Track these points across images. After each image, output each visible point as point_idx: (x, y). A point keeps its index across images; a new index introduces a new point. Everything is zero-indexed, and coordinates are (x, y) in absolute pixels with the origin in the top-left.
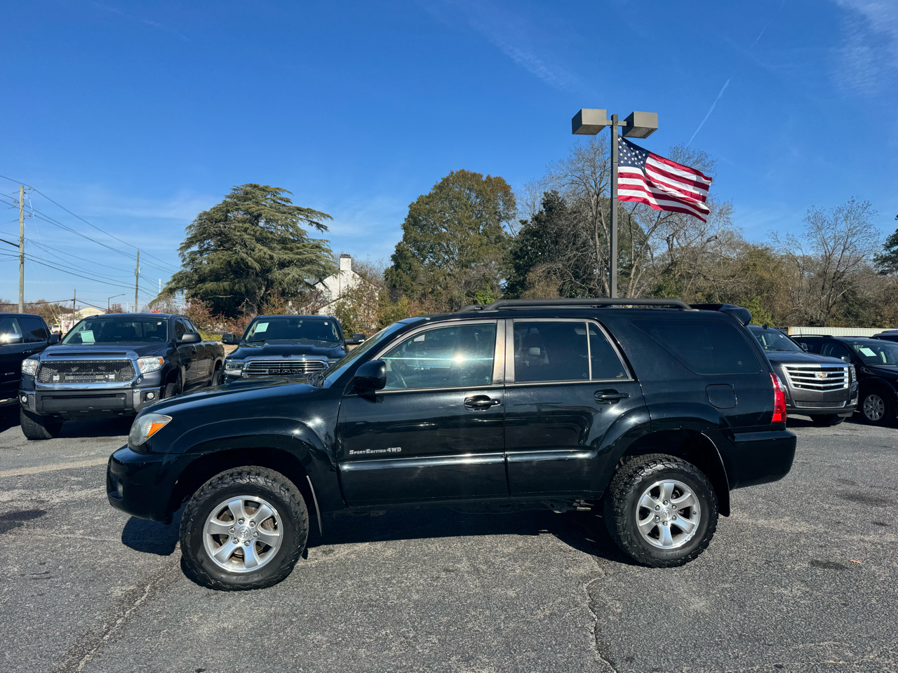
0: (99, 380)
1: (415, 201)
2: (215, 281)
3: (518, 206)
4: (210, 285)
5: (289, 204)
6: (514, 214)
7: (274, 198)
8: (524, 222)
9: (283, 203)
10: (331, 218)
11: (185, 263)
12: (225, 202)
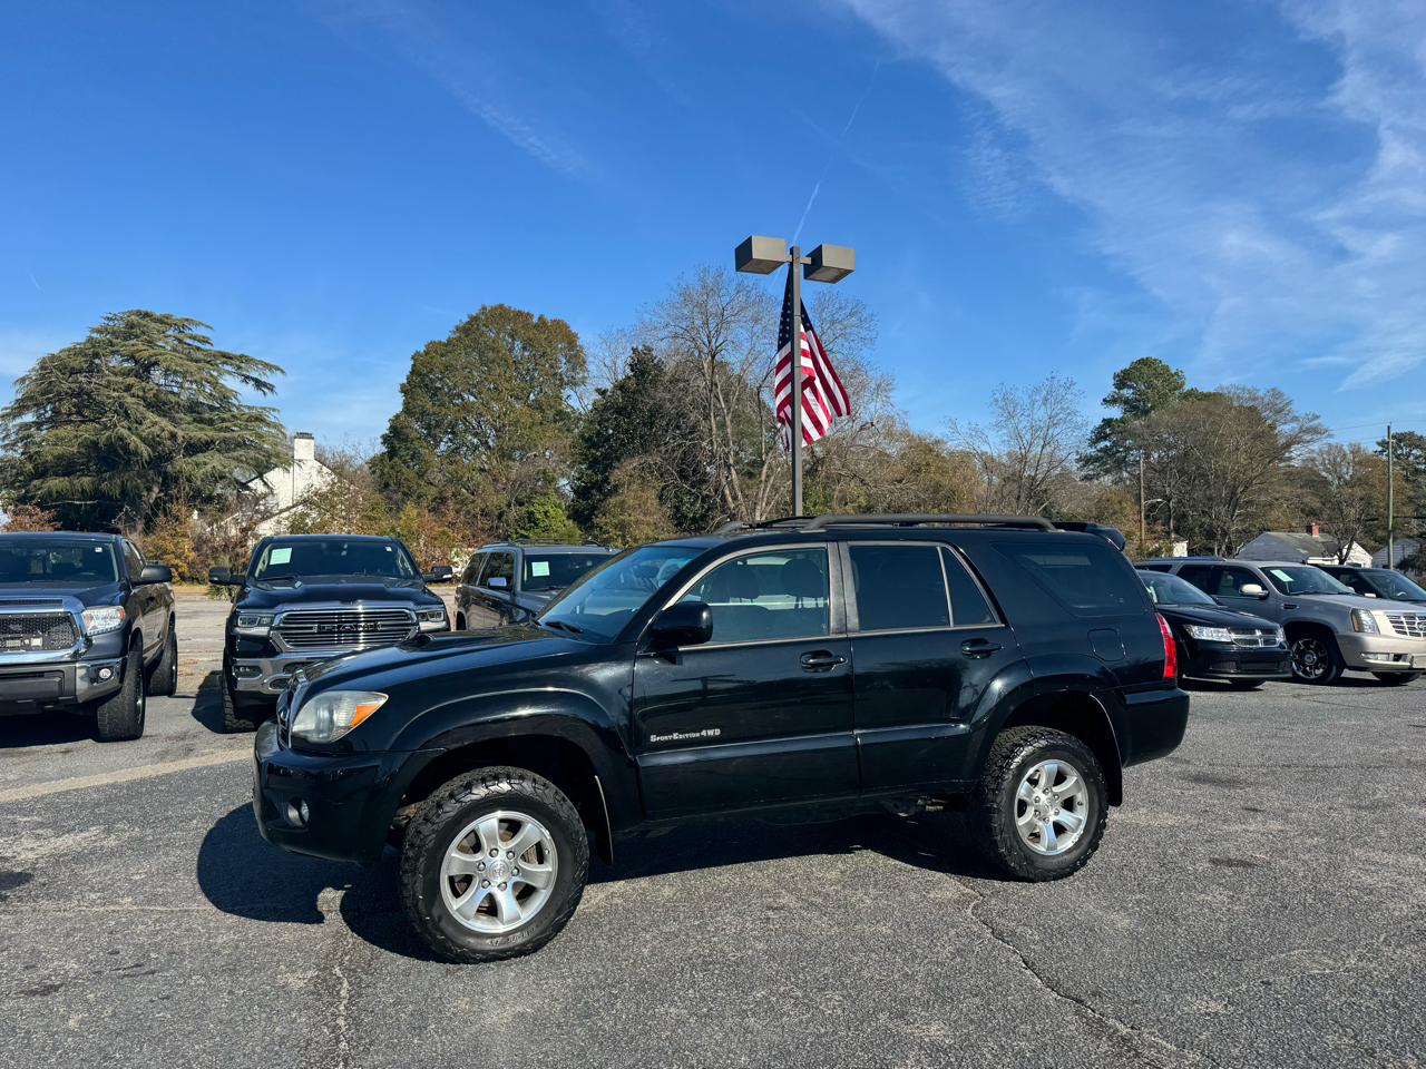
0: (13, 648)
1: (422, 349)
2: (64, 475)
3: (591, 367)
4: (55, 483)
5: (207, 347)
6: (584, 377)
7: (180, 336)
8: (602, 392)
9: (196, 343)
10: (282, 371)
11: (6, 442)
12: (90, 340)
